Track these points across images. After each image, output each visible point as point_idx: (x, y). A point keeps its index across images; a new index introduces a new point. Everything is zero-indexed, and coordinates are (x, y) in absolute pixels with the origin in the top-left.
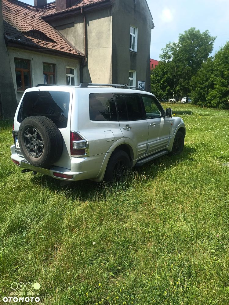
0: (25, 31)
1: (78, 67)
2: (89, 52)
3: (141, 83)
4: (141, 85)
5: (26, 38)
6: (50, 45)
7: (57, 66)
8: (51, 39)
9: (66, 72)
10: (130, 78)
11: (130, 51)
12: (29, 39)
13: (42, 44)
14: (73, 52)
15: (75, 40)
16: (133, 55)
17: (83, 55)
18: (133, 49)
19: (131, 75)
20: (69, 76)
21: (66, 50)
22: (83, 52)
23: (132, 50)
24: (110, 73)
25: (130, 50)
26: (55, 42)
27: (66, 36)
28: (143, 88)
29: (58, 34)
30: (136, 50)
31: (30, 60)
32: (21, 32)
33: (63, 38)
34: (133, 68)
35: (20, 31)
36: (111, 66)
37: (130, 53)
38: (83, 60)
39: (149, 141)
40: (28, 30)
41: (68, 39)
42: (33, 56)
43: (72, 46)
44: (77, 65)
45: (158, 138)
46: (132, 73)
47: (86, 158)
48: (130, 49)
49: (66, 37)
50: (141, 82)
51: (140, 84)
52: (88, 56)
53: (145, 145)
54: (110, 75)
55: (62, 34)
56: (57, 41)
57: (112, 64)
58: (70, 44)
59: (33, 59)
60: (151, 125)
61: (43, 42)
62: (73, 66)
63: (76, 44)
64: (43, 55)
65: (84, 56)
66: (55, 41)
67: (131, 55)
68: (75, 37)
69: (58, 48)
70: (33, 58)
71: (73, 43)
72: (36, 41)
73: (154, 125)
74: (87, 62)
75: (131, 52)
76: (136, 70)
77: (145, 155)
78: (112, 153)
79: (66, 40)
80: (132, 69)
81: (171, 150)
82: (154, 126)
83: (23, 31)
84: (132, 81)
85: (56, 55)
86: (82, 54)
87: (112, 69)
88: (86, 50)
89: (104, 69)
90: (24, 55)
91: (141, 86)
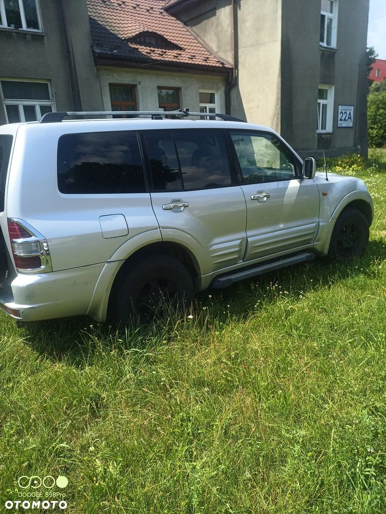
0: (130, 35)
1: (222, 89)
2: (241, 60)
3: (344, 110)
4: (346, 112)
5: (130, 47)
6: (170, 56)
7: (183, 91)
8: (173, 44)
9: (200, 100)
10: (319, 101)
11: (321, 48)
12: (134, 48)
13: (156, 54)
14: (212, 63)
15: (218, 40)
16: (328, 56)
17: (231, 65)
18: (329, 43)
19: (322, 94)
20: (206, 107)
21: (199, 61)
22: (229, 60)
23: (325, 44)
24: (277, 94)
25: (321, 46)
26: (181, 49)
27: (204, 35)
28: (350, 118)
29: (190, 33)
30: (334, 44)
31: (136, 85)
32: (123, 38)
33: (199, 39)
34: (328, 79)
35: (121, 36)
36: (280, 80)
37: (321, 52)
38: (230, 75)
39: (250, 233)
40: (134, 34)
41: (206, 41)
42: (140, 79)
43: (212, 52)
44: (220, 85)
45: (282, 226)
46: (327, 90)
47: (44, 276)
48: (321, 43)
49: (203, 38)
50: (345, 107)
51: (344, 112)
52: (240, 67)
53: (238, 242)
54: (277, 99)
55: (197, 33)
56: (185, 47)
57: (280, 78)
58: (209, 50)
59: (140, 82)
60: (252, 197)
61: (158, 51)
62: (212, 88)
63: (219, 48)
64: (157, 74)
65: (232, 68)
66: (182, 46)
67: (323, 55)
68: (217, 35)
69: (184, 59)
70: (140, 80)
71: (214, 47)
72: (146, 51)
73: (265, 196)
74: (237, 78)
75: (323, 49)
76: (333, 84)
77: (241, 263)
78: (123, 262)
79: (204, 42)
80: (325, 83)
81: (326, 251)
82: (265, 199)
83: (126, 36)
84: (325, 106)
85: (180, 71)
86: (229, 63)
87: (280, 86)
88: (235, 56)
89: (267, 87)
90: (125, 78)
91: (344, 116)
